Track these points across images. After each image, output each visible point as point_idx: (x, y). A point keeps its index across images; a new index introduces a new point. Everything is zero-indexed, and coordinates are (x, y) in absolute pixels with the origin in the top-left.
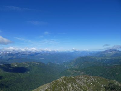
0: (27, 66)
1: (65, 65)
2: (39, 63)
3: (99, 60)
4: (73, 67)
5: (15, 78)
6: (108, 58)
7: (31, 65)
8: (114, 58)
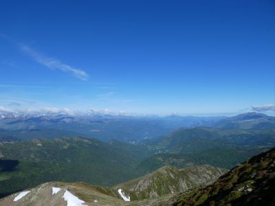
0: (65, 147)
1: (149, 146)
2: (90, 140)
3: (224, 137)
4: (167, 151)
5: (41, 172)
6: (244, 132)
7: (74, 145)
8: (257, 132)
